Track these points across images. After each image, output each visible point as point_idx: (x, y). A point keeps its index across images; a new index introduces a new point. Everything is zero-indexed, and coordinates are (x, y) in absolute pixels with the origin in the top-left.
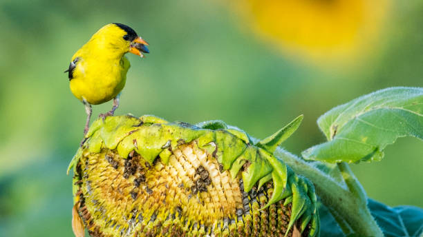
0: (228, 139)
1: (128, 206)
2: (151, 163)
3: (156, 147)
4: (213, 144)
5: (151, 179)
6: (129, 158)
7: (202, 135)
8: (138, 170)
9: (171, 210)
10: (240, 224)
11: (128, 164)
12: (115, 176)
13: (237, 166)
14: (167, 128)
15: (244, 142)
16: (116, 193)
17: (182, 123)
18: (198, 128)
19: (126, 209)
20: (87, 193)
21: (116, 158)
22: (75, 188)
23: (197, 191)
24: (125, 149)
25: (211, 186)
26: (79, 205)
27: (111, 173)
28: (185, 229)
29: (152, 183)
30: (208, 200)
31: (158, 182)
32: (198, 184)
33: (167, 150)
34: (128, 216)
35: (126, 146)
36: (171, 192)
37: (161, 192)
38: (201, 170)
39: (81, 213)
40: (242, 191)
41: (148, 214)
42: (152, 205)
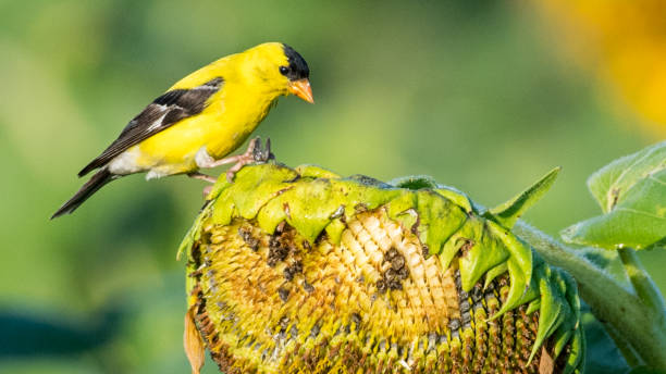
0: (438, 204)
1: (275, 312)
2: (311, 242)
3: (320, 216)
4: (413, 213)
5: (313, 269)
6: (277, 233)
7: (395, 197)
8: (291, 254)
9: (344, 319)
10: (456, 343)
11: (275, 244)
12: (254, 263)
13: (450, 250)
14: (338, 186)
15: (463, 210)
16: (255, 290)
17: (364, 178)
18: (389, 187)
19: (271, 316)
20: (209, 291)
21: (256, 234)
22: (191, 283)
23: (385, 289)
24: (271, 219)
25: (408, 281)
26: (196, 310)
27: (248, 258)
28: (366, 350)
29: (313, 275)
30: (403, 303)
31: (323, 273)
32: (388, 277)
33: (337, 221)
34: (274, 329)
35: (271, 214)
36: (344, 290)
37: (327, 289)
38: (392, 255)
39: (199, 324)
40: (459, 289)
41: (306, 324)
42: (312, 311)
